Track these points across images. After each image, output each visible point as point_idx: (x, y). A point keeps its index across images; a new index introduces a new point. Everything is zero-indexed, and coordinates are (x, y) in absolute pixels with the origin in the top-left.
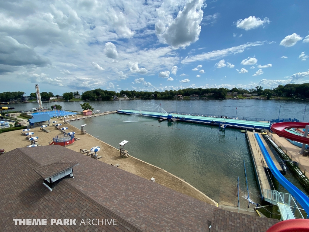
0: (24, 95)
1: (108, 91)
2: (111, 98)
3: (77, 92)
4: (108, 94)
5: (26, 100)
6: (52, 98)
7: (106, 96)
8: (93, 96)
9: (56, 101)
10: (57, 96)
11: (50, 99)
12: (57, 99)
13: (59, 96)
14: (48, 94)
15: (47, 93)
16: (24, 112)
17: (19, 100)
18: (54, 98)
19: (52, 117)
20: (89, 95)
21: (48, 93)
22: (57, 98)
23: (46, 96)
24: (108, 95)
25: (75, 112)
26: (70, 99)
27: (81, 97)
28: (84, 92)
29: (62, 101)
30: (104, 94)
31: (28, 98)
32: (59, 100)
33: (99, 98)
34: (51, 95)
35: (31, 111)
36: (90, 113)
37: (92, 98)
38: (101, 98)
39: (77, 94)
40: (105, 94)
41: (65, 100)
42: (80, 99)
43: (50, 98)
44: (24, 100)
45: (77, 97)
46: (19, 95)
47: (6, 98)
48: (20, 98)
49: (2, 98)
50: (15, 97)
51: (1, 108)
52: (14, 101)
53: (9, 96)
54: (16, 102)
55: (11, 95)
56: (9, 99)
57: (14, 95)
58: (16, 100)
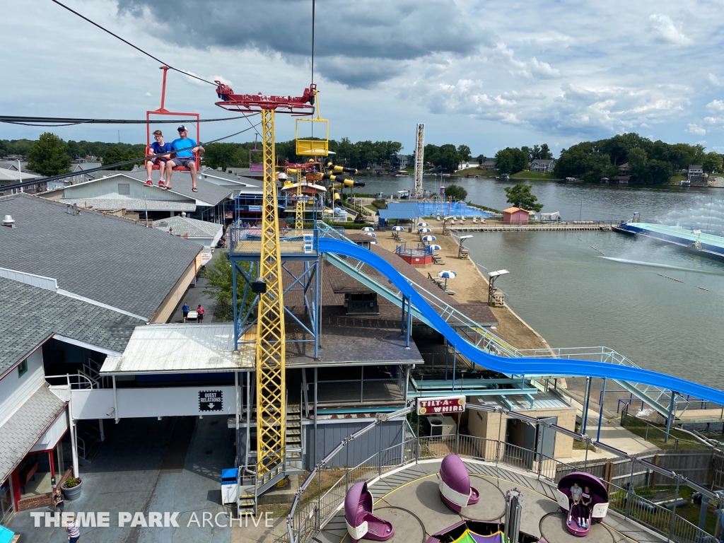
0: (398, 153)
1: (665, 145)
2: (672, 178)
3: (545, 147)
4: (662, 158)
5: (401, 168)
6: (464, 166)
7: (652, 167)
8: (596, 166)
9: (472, 176)
10: (481, 159)
11: (457, 169)
12: (478, 168)
13: (485, 159)
14: (455, 152)
15: (453, 147)
16: (383, 196)
17: (387, 165)
18: (471, 166)
19: (429, 216)
20: (581, 159)
21: (457, 147)
22: (477, 165)
23: (449, 157)
24: (663, 164)
25: (490, 210)
26: (514, 171)
27: (551, 167)
28: (567, 149)
29: (488, 178)
30: (643, 155)
31: (406, 162)
32: (481, 172)
33: (619, 173)
34: (464, 154)
35: (395, 197)
36: (523, 217)
37: (591, 172)
38: (626, 173)
39: (543, 153)
40: (649, 158)
41: (499, 173)
42: (547, 173)
43: (458, 164)
44: (396, 168)
45: (538, 165)
46: (389, 153)
47: (361, 158)
48: (389, 162)
49: (352, 157)
50: (378, 155)
51: (342, 182)
52: (376, 168)
53: (366, 154)
54: (380, 171)
55: (371, 149)
56: (366, 162)
57: (377, 151)
58: (380, 165)
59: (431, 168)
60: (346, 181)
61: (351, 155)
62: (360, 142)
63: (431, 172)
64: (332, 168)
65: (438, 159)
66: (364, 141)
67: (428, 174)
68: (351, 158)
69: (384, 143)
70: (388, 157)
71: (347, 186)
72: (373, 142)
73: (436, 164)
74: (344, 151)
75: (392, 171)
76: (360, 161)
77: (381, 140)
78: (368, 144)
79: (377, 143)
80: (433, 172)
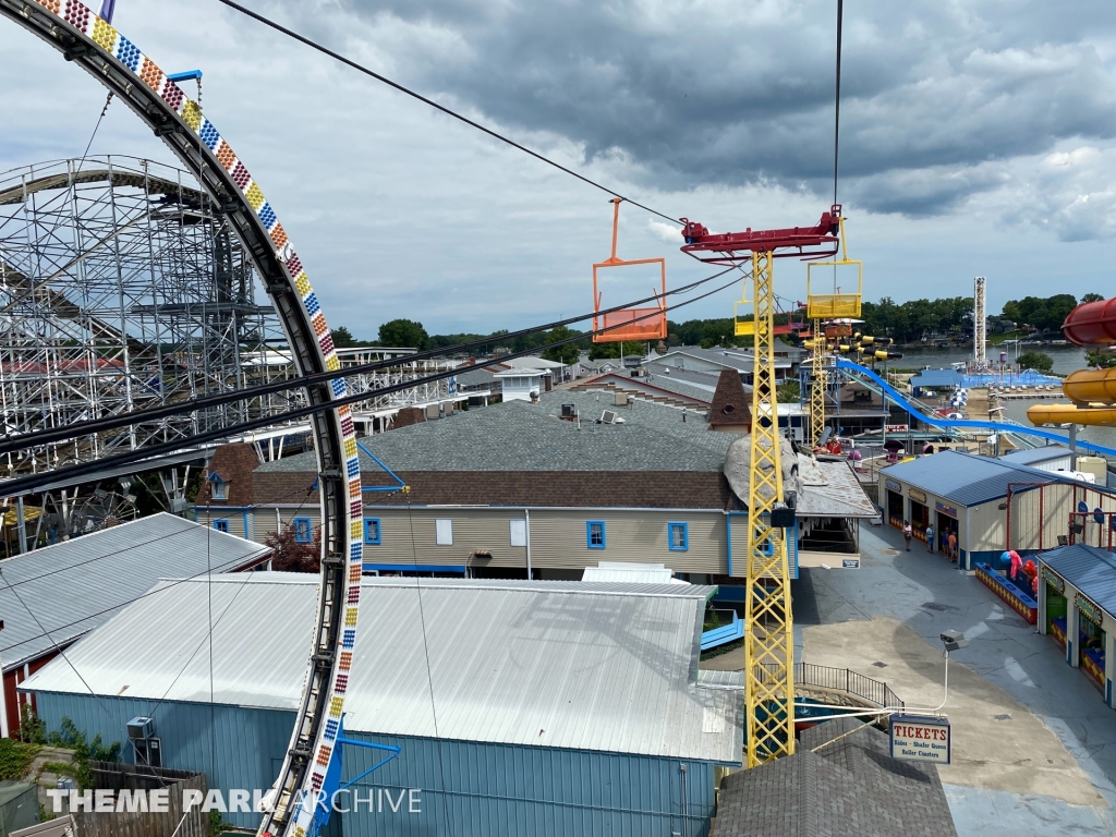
0: (974, 315)
14: (1074, 306)
15: (1071, 298)
17: (955, 333)
44: (970, 336)
46: (958, 315)
47: (911, 325)
48: (958, 328)
49: (897, 324)
50: (940, 319)
51: (873, 354)
52: (937, 338)
53: (920, 319)
54: (945, 342)
55: (929, 311)
56: (920, 331)
57: (937, 313)
58: (943, 333)
59: (1031, 332)
60: (878, 352)
61: (896, 321)
62: (909, 303)
63: (1032, 338)
64: (859, 339)
65: (1043, 318)
66: (917, 300)
67: (1026, 343)
68: (896, 326)
69: (950, 300)
70: (956, 322)
71: (879, 359)
72: (930, 301)
73: (1040, 327)
74: (884, 317)
75: (964, 342)
76: (910, 330)
77: (944, 297)
78: (922, 304)
79: (937, 302)
80: (1035, 339)
